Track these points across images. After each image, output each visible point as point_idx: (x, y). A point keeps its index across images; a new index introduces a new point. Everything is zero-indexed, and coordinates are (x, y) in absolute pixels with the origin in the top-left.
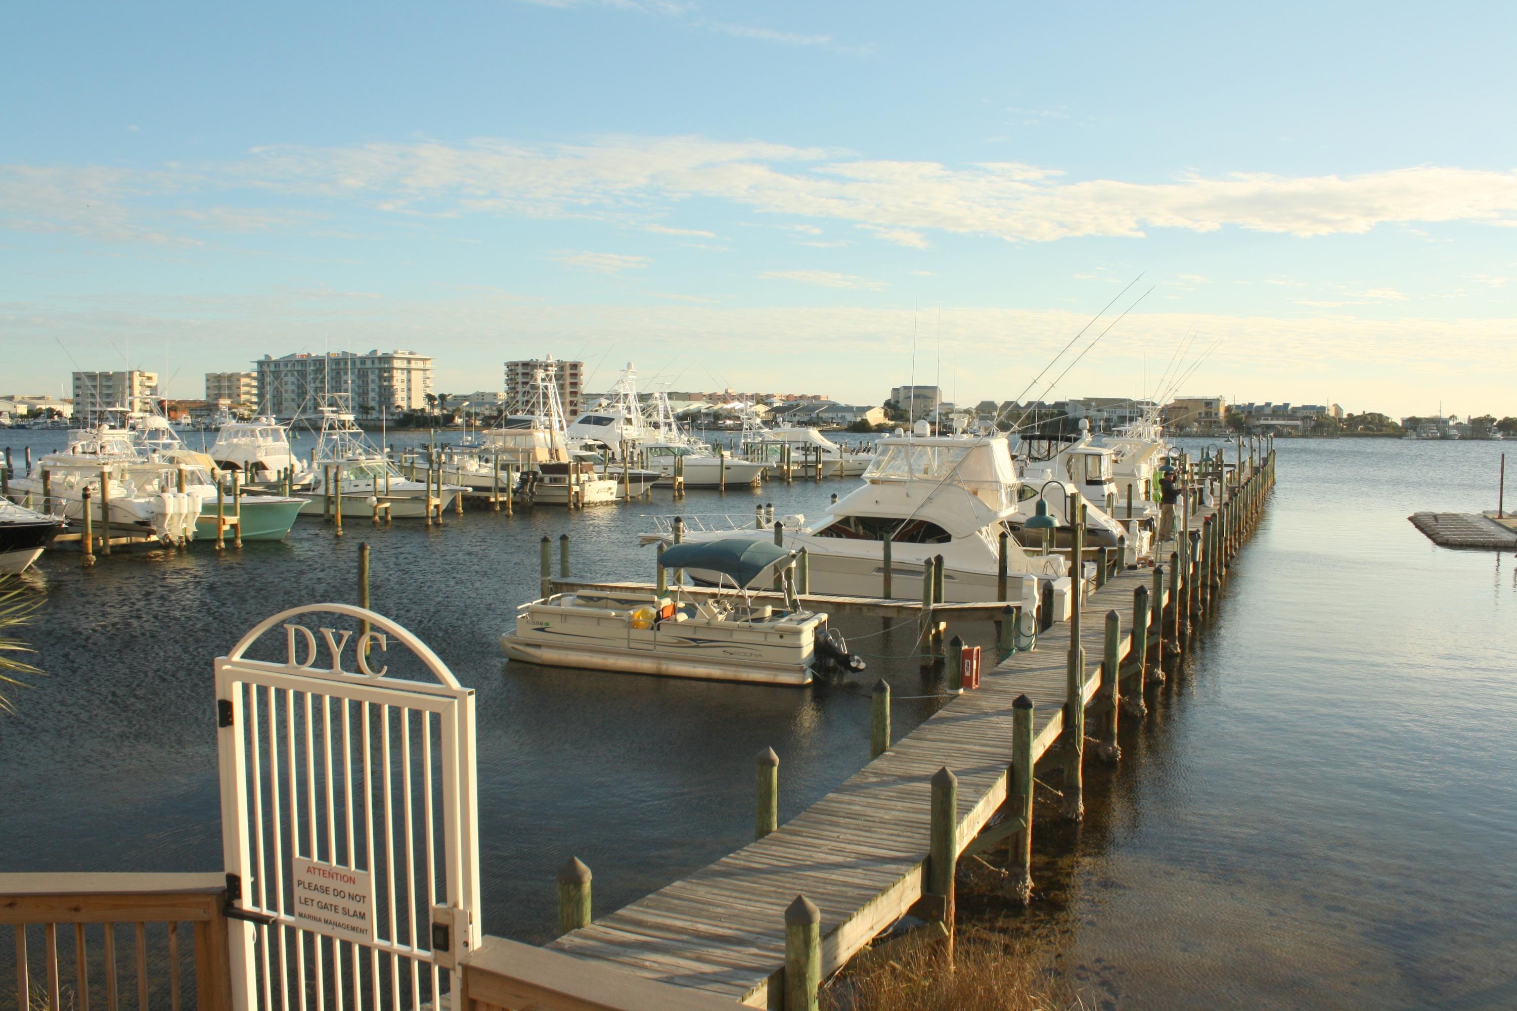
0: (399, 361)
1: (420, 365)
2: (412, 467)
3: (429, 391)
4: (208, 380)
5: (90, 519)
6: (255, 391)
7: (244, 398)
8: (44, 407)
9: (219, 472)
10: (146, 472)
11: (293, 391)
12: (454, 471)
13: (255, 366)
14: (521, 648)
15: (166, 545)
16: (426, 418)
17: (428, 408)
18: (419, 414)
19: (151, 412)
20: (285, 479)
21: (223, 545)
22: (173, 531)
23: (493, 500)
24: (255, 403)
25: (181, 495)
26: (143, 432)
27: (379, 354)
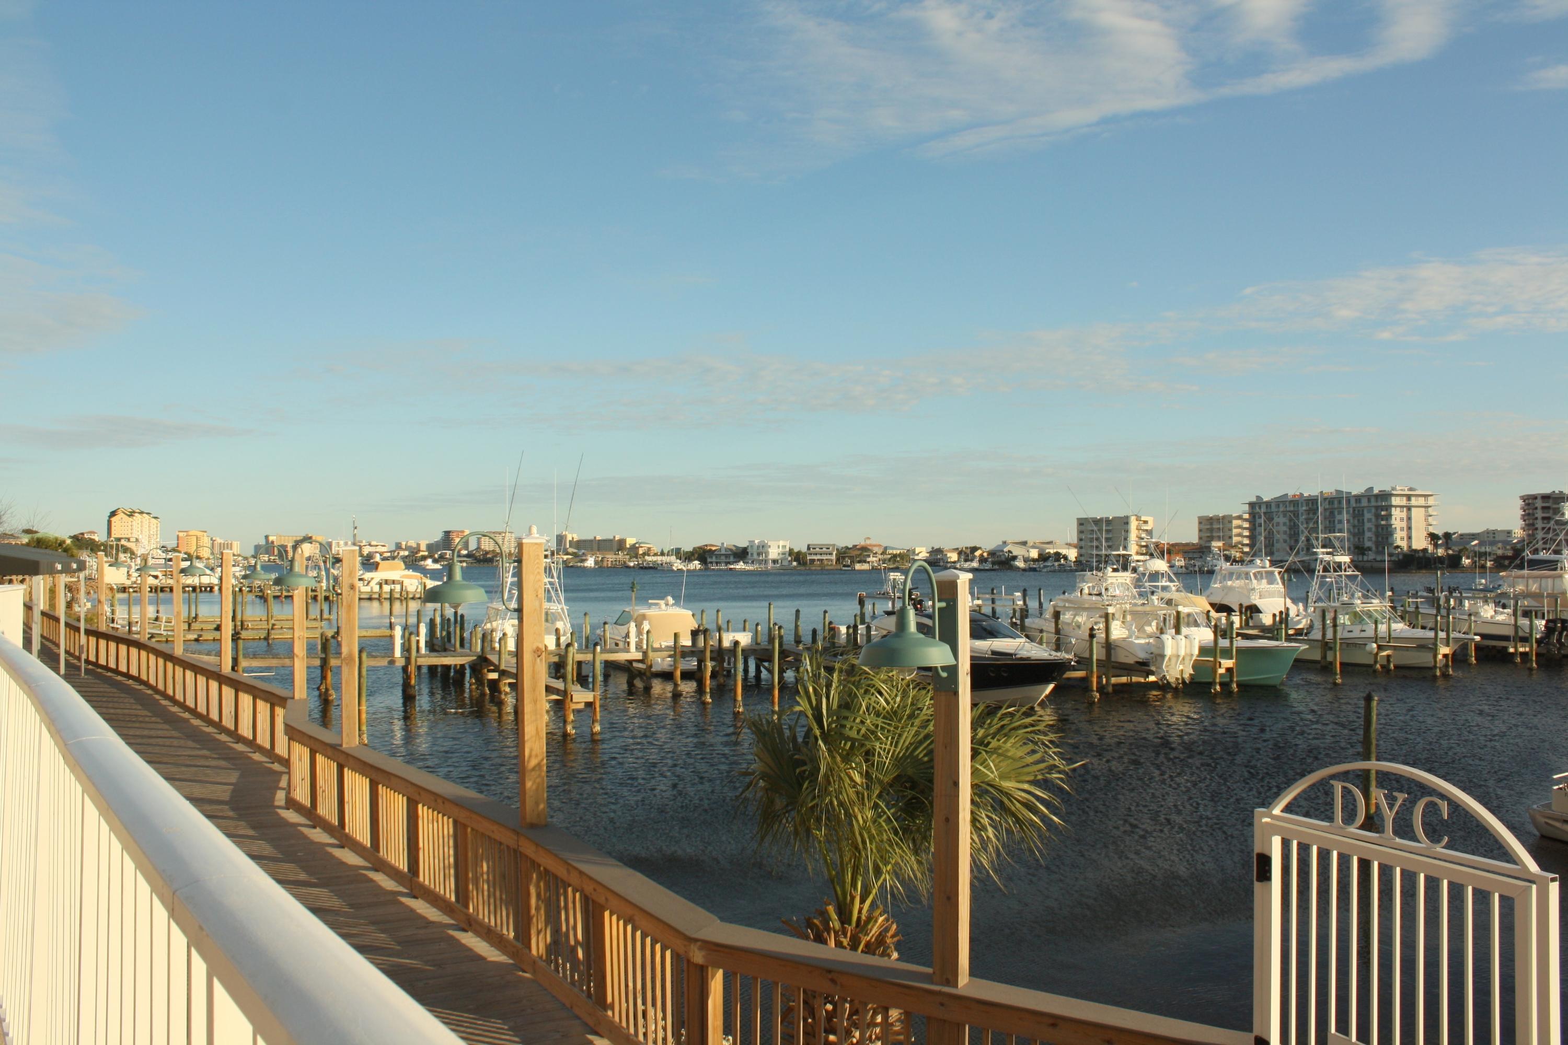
0: (1398, 498)
1: (1421, 501)
2: (1417, 612)
3: (1431, 530)
4: (1200, 523)
5: (1095, 657)
6: (1246, 533)
7: (1235, 539)
8: (1052, 551)
9: (1213, 614)
10: (1146, 613)
11: (1285, 533)
12: (1466, 617)
13: (1247, 508)
14: (1558, 824)
15: (1163, 686)
16: (1429, 559)
17: (1430, 548)
18: (1421, 554)
19: (1152, 555)
20: (1281, 622)
21: (1218, 688)
22: (1170, 673)
23: (1512, 650)
24: (1247, 545)
25: (1179, 637)
26: (1144, 575)
27: (1376, 491)
